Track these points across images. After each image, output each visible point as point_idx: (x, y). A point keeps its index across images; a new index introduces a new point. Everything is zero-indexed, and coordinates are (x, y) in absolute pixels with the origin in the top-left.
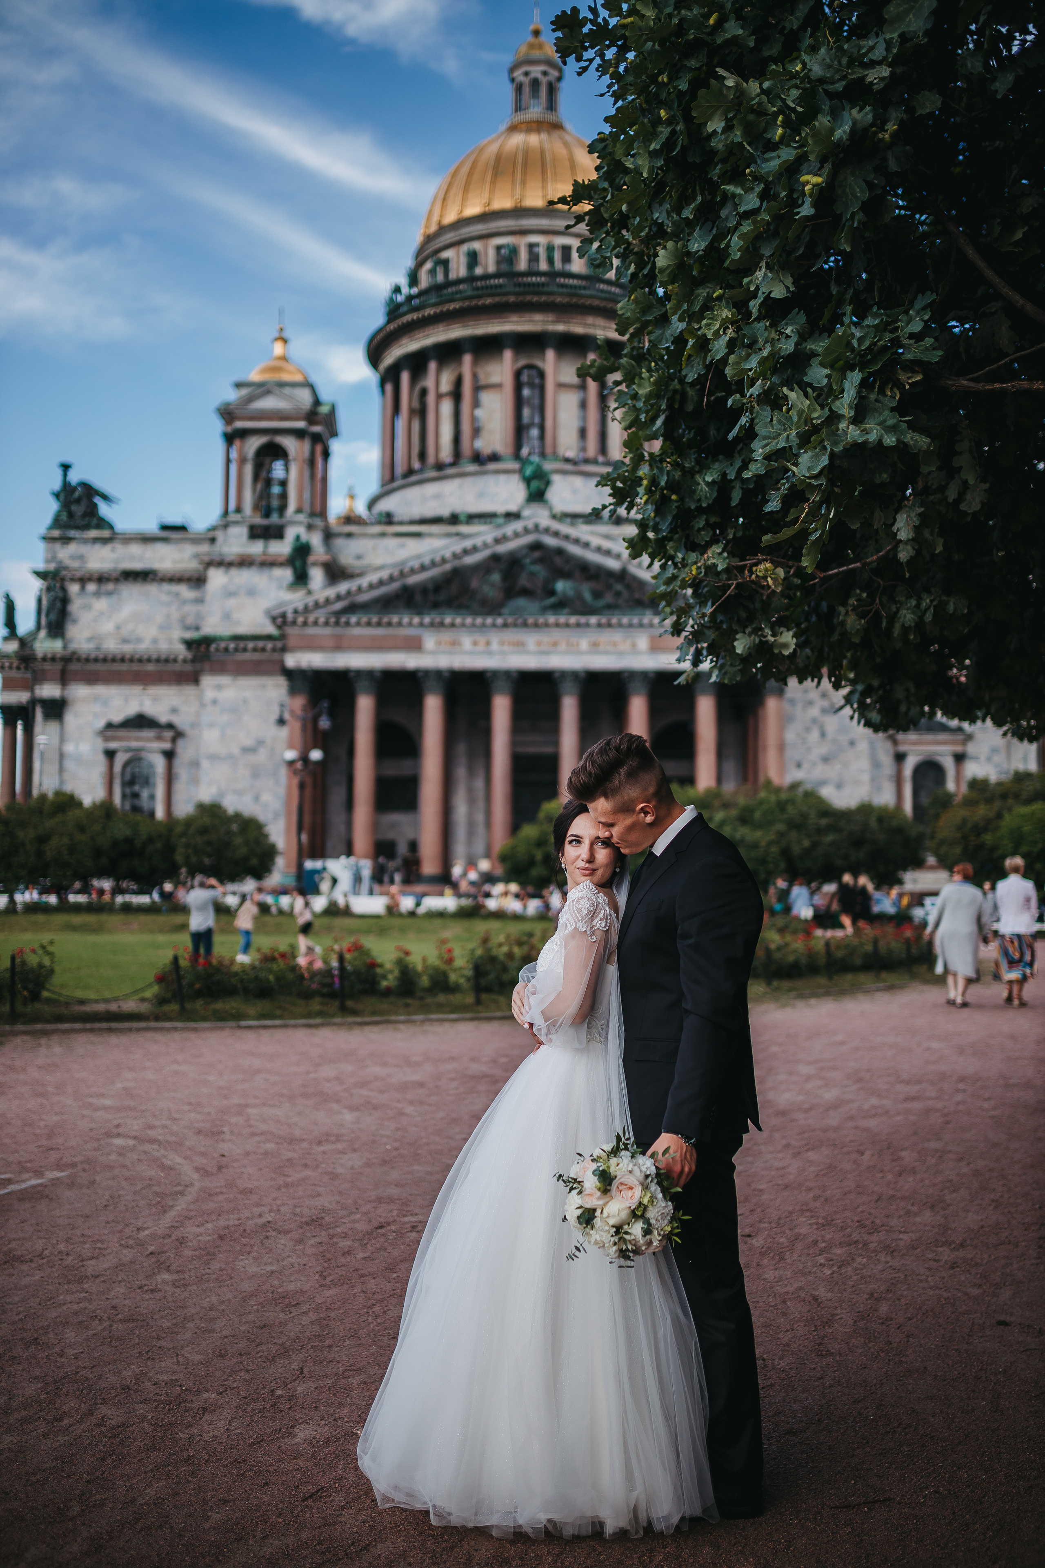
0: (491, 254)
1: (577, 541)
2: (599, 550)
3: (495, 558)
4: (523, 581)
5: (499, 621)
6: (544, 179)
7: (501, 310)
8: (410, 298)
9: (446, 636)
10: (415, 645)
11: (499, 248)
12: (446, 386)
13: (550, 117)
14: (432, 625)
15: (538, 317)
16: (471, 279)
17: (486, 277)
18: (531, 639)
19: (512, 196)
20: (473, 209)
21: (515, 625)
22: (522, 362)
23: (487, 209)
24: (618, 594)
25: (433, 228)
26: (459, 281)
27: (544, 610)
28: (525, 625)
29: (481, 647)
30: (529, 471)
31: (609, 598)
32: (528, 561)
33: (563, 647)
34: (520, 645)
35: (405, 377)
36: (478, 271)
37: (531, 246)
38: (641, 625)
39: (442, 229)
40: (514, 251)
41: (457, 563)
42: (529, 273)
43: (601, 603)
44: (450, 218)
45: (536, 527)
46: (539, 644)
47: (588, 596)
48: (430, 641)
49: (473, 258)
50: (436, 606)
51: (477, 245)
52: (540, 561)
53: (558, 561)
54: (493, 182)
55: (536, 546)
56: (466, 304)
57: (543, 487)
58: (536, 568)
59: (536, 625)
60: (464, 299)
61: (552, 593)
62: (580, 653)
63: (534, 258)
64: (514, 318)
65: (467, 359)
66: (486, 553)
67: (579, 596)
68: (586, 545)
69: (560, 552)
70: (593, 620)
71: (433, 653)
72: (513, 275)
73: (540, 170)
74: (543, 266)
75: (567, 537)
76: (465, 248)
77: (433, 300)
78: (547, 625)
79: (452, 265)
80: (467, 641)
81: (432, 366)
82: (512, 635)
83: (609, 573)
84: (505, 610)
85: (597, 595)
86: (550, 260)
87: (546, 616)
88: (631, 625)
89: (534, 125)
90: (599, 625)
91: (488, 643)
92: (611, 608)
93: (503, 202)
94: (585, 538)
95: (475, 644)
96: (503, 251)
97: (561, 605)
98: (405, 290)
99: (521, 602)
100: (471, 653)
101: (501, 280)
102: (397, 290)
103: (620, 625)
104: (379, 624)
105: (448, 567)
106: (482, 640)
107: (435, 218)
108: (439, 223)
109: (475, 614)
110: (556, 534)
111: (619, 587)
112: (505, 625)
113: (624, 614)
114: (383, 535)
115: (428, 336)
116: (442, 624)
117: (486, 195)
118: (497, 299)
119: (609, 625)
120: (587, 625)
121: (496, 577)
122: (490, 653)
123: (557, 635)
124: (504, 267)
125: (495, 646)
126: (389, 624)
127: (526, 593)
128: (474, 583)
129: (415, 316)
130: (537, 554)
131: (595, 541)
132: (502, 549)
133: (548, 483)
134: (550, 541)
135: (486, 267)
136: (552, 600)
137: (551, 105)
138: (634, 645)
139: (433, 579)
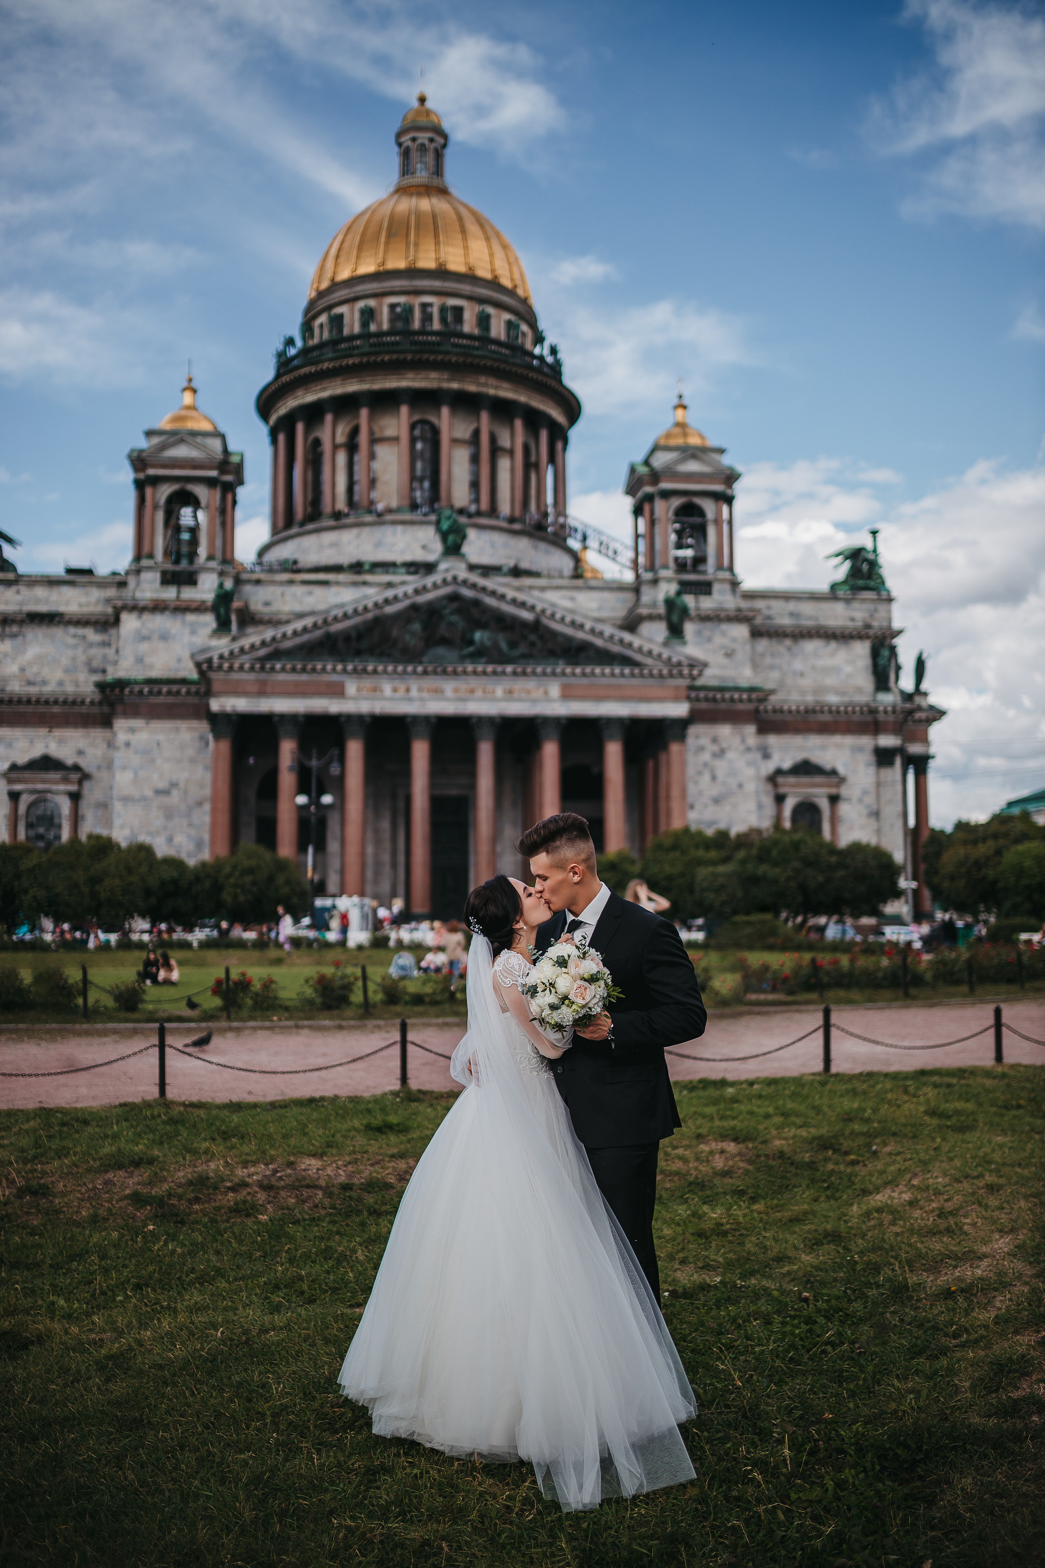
0: (385, 311)
1: (493, 593)
2: (514, 601)
3: (414, 608)
4: (443, 630)
5: (420, 669)
6: (437, 243)
7: (398, 367)
8: (305, 351)
9: (368, 683)
10: (338, 691)
11: (392, 307)
12: (341, 437)
13: (436, 181)
14: (355, 671)
15: (434, 375)
16: (365, 335)
17: (380, 334)
18: (449, 686)
19: (407, 257)
20: (368, 267)
21: (435, 672)
22: (416, 417)
23: (381, 268)
24: (532, 644)
25: (325, 285)
26: (352, 338)
27: (463, 659)
28: (445, 672)
29: (401, 693)
30: (445, 526)
31: (522, 649)
32: (447, 611)
33: (479, 693)
34: (438, 692)
35: (300, 427)
36: (373, 328)
37: (424, 306)
38: (554, 674)
39: (335, 285)
40: (409, 310)
41: (378, 612)
42: (422, 332)
43: (517, 652)
44: (344, 274)
45: (455, 578)
46: (456, 690)
47: (504, 646)
48: (351, 688)
49: (368, 315)
50: (358, 653)
51: (372, 303)
52: (458, 611)
53: (475, 612)
54: (387, 243)
55: (454, 597)
56: (365, 360)
57: (459, 541)
58: (454, 618)
59: (455, 673)
60: (362, 355)
61: (471, 642)
62: (496, 700)
63: (427, 318)
64: (410, 375)
65: (364, 413)
66: (406, 603)
67: (496, 645)
68: (502, 597)
69: (477, 603)
70: (509, 669)
71: (354, 699)
72: (408, 333)
73: (432, 233)
74: (436, 325)
75: (484, 589)
76: (361, 304)
77: (330, 355)
78: (465, 673)
79: (346, 320)
80: (387, 688)
81: (329, 418)
82: (431, 682)
83: (524, 624)
84: (425, 659)
85: (513, 645)
86: (443, 320)
87: (466, 665)
88: (544, 674)
89: (423, 190)
90: (515, 673)
91: (408, 690)
92: (526, 657)
93: (398, 263)
94: (501, 590)
95: (395, 690)
96: (398, 310)
97: (479, 654)
98: (299, 343)
99: (441, 651)
100: (391, 699)
101: (397, 338)
102: (290, 342)
103: (534, 673)
104: (304, 670)
105: (370, 616)
106: (402, 687)
107: (329, 274)
108: (333, 280)
109: (397, 661)
110: (474, 586)
111: (533, 637)
112: (425, 673)
113: (538, 664)
114: (291, 582)
115: (324, 389)
116: (365, 671)
117: (381, 255)
118: (395, 356)
119: (524, 674)
120: (504, 673)
121: (417, 627)
122: (410, 700)
123: (474, 682)
124: (400, 325)
125: (414, 693)
126: (314, 670)
127: (445, 642)
128: (395, 633)
129: (313, 369)
130: (455, 605)
131: (510, 594)
132: (421, 599)
133: (464, 537)
134: (467, 593)
135: (380, 324)
136: (471, 649)
137: (438, 170)
138: (546, 693)
139: (355, 627)
